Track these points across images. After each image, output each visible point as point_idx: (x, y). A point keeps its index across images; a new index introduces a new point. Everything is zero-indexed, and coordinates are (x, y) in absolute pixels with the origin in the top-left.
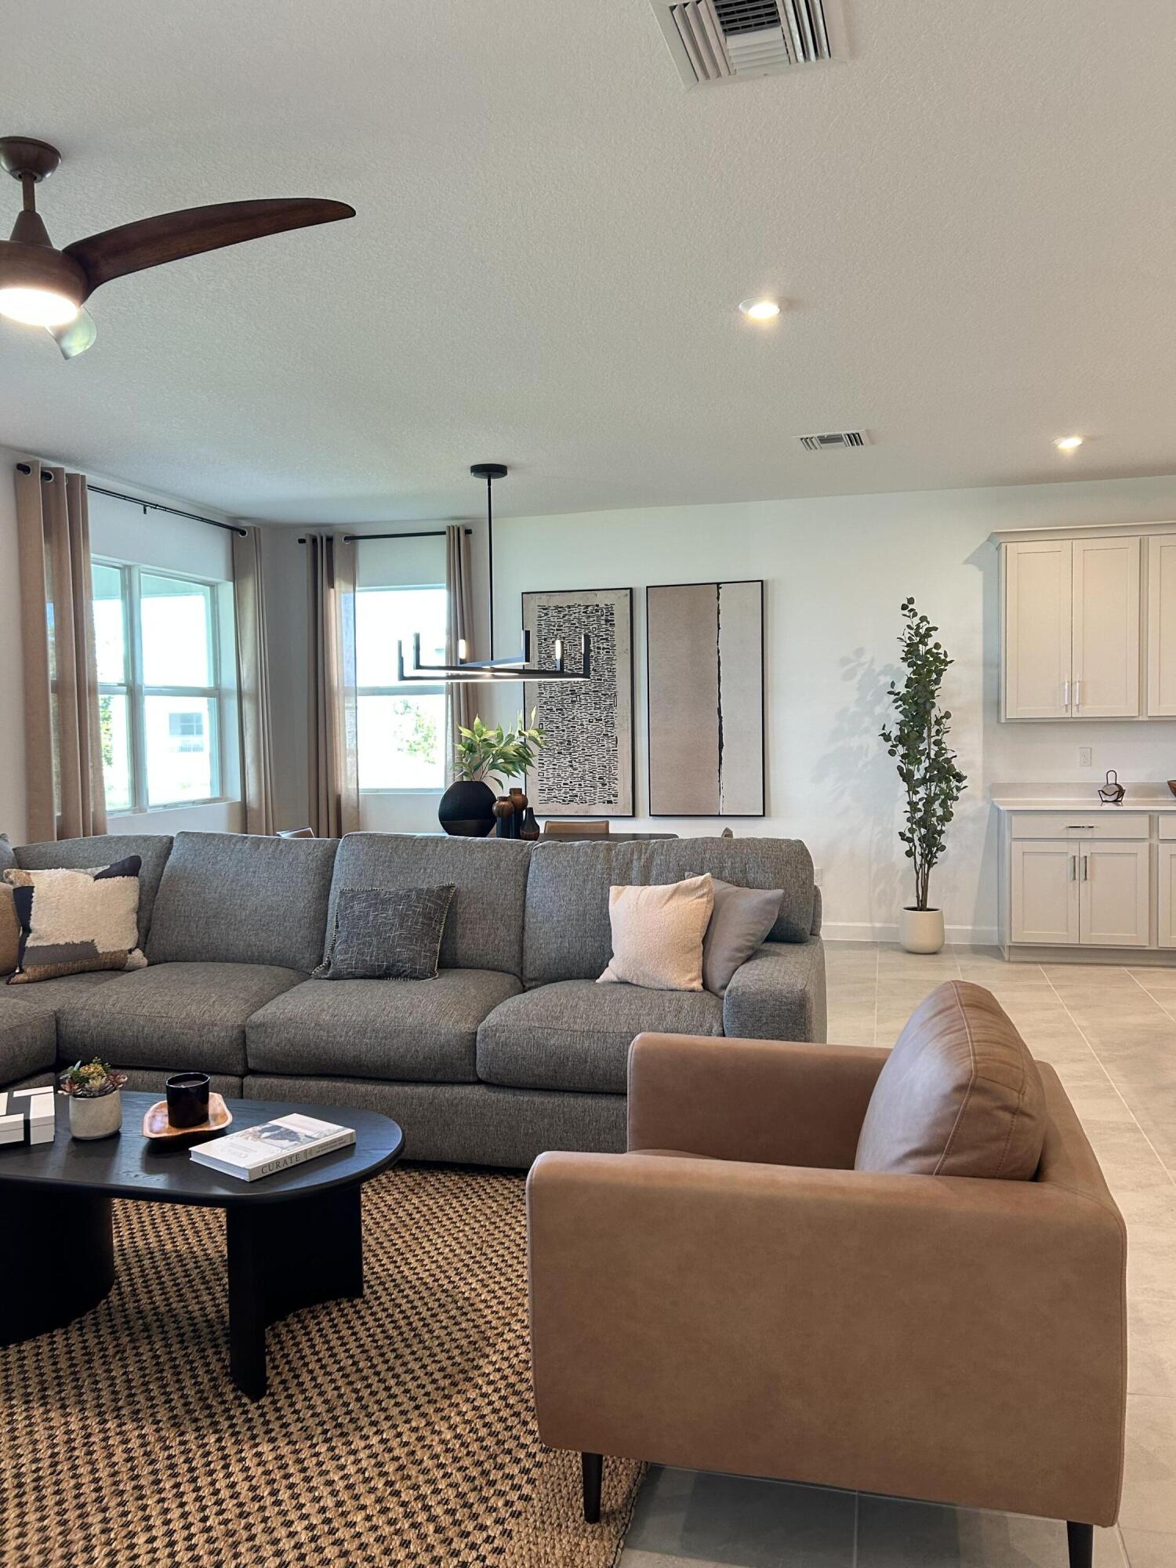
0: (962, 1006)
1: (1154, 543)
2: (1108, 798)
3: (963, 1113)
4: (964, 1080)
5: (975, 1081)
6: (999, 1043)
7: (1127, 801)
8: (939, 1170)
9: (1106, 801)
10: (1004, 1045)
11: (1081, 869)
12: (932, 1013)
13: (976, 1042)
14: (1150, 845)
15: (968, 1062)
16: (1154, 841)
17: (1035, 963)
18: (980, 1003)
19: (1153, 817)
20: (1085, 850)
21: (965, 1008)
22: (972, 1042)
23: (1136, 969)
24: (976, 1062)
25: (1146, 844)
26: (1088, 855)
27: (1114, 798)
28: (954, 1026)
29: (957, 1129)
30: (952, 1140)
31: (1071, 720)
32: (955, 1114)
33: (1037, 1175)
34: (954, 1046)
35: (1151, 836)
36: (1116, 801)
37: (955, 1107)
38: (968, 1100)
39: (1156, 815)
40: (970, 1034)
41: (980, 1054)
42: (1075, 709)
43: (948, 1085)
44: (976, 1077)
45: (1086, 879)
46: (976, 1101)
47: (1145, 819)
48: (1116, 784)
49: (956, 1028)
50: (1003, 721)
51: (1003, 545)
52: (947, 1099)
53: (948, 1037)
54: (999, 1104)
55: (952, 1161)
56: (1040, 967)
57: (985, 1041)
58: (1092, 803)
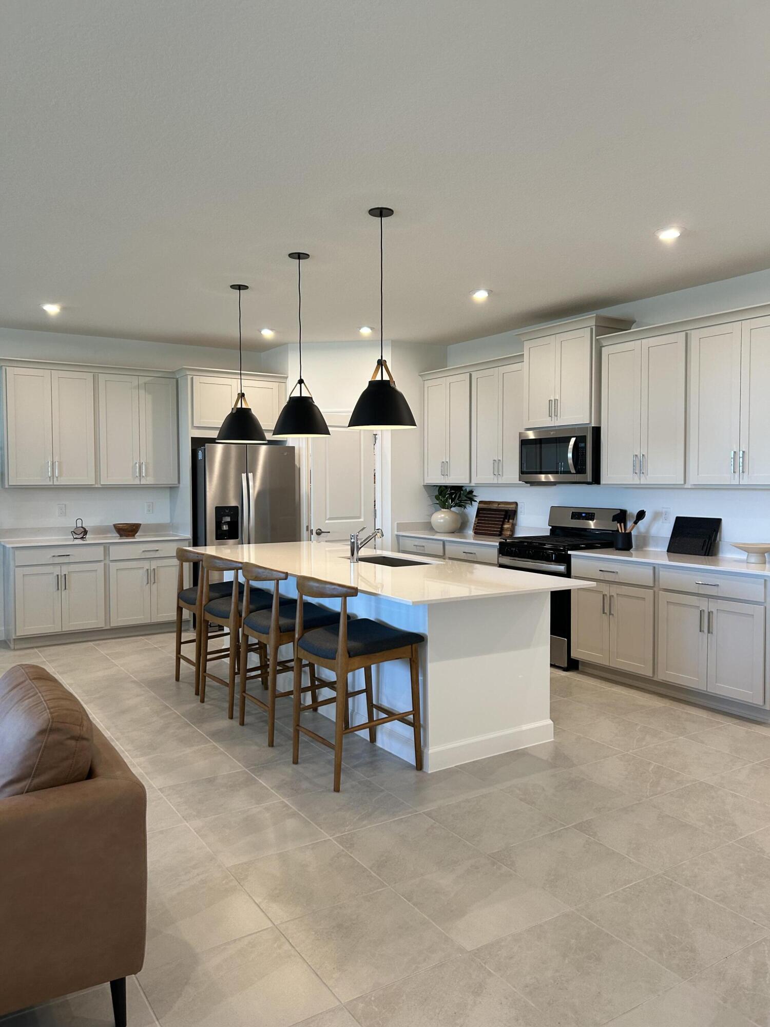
0: (30, 680)
1: (102, 378)
2: (77, 536)
3: (45, 747)
4: (44, 727)
5: (52, 725)
6: (63, 699)
7: (90, 538)
8: (28, 789)
9: (76, 538)
10: (66, 699)
11: (62, 583)
12: (10, 688)
13: (48, 700)
14: (105, 564)
15: (46, 714)
16: (107, 562)
17: (32, 648)
18: (41, 676)
19: (106, 547)
20: (65, 570)
21: (33, 681)
22: (45, 701)
23: (97, 642)
24: (51, 713)
25: (102, 564)
26: (67, 573)
27: (81, 536)
28: (29, 694)
29: (40, 759)
30: (37, 767)
31: (53, 487)
32: (39, 750)
33: (90, 774)
34: (33, 706)
35: (105, 559)
36: (82, 538)
37: (39, 745)
38: (48, 738)
39: (108, 545)
40: (43, 696)
41: (52, 708)
42: (55, 479)
43: (33, 732)
44: (52, 722)
45: (65, 589)
46: (55, 737)
47: (102, 548)
48: (82, 527)
49: (31, 695)
50: (7, 487)
51: (4, 368)
52: (33, 741)
53: (27, 701)
54: (69, 736)
55: (37, 781)
56: (36, 650)
57: (54, 699)
58: (66, 540)
